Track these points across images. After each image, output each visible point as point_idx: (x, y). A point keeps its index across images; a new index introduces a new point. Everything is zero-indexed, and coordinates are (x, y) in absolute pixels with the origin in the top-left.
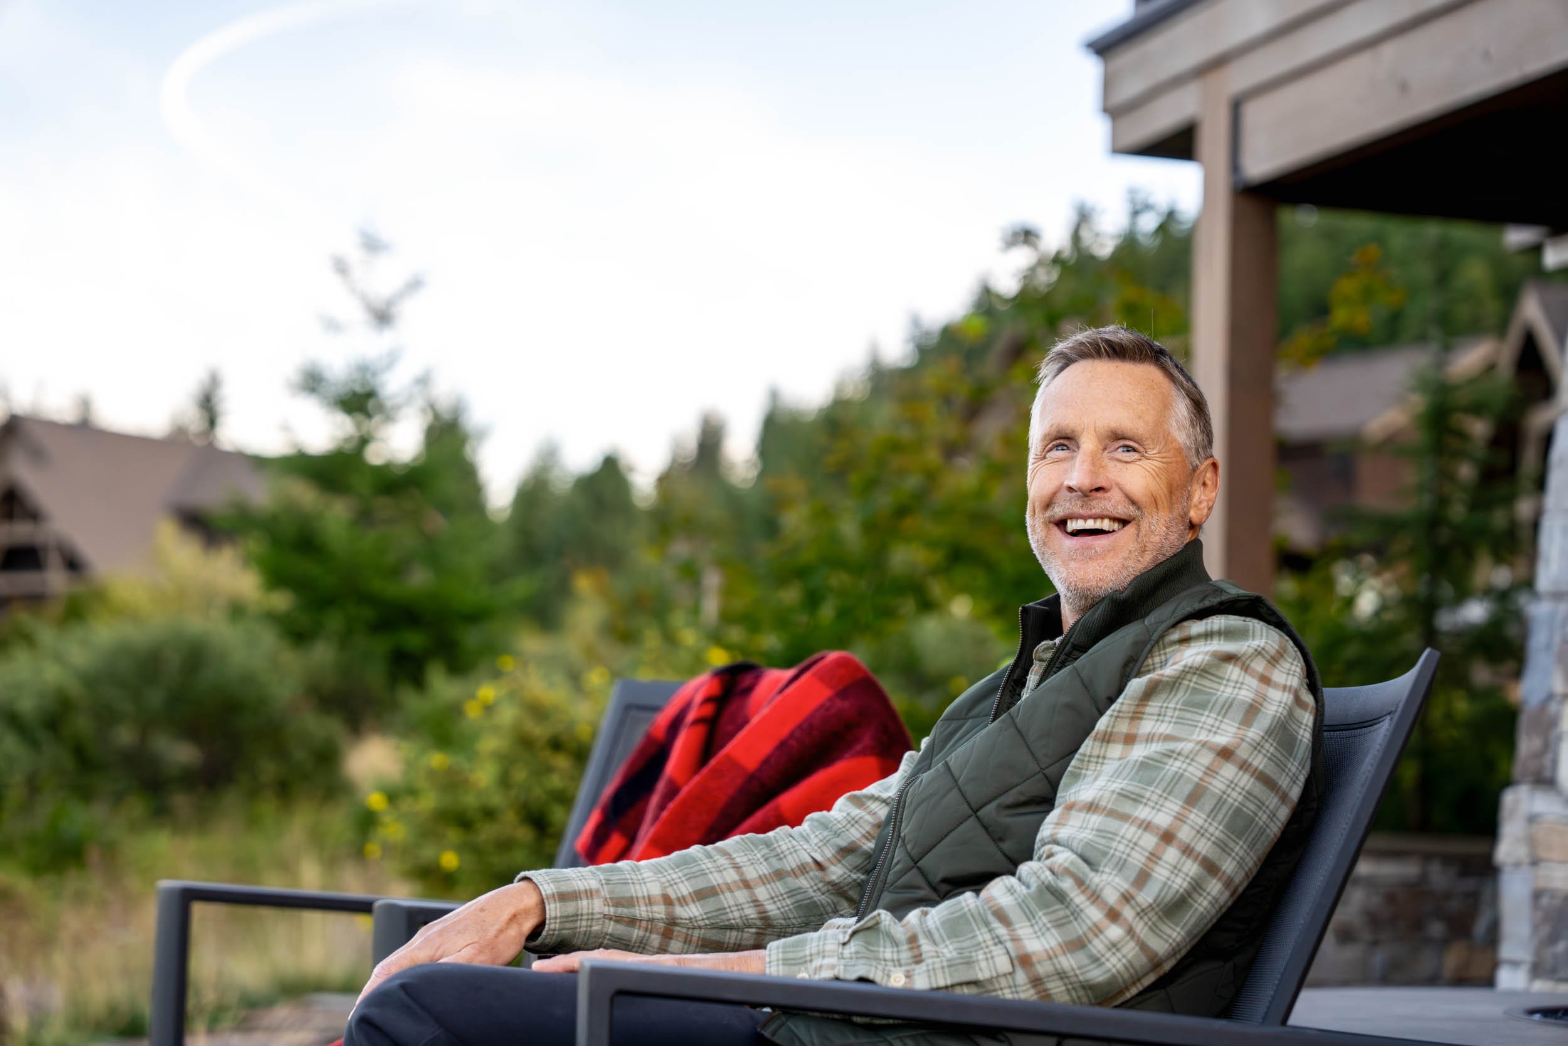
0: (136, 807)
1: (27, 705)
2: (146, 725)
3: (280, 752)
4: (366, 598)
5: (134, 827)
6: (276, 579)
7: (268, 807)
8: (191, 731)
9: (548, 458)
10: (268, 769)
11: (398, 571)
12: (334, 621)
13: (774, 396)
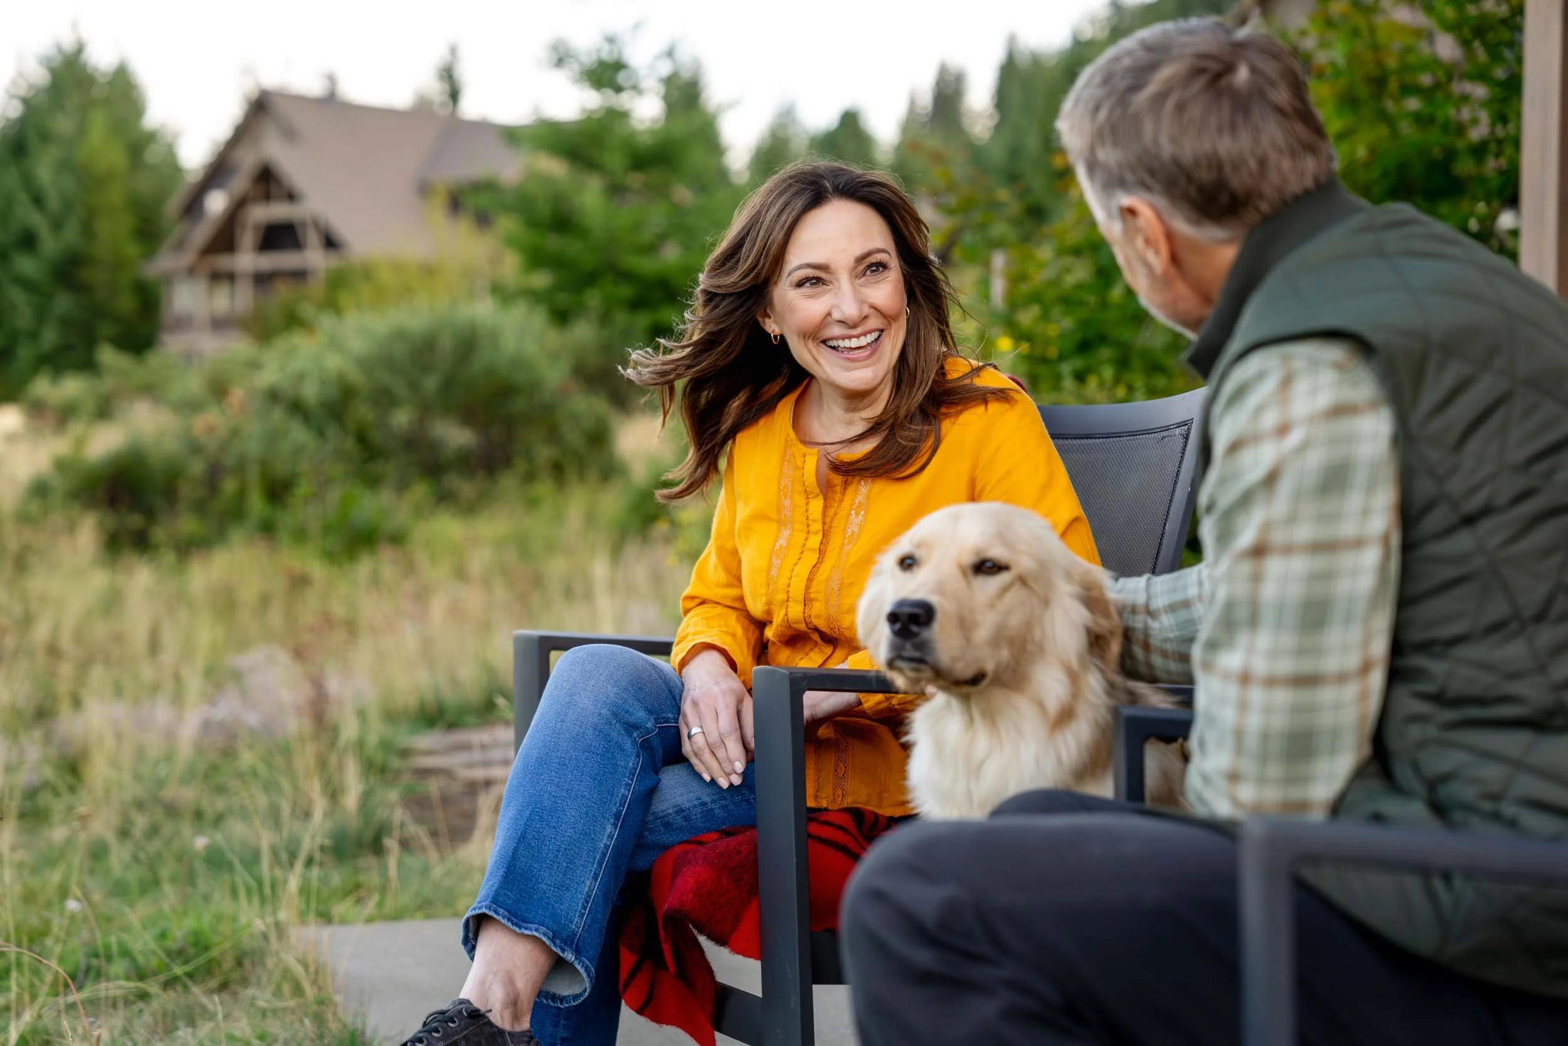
0: (420, 491)
1: (310, 392)
2: (426, 410)
3: (553, 434)
4: (625, 276)
5: (419, 512)
6: (536, 259)
7: (544, 488)
8: (468, 416)
9: (785, 119)
10: (544, 453)
11: (652, 248)
12: (593, 299)
13: (1012, 41)
